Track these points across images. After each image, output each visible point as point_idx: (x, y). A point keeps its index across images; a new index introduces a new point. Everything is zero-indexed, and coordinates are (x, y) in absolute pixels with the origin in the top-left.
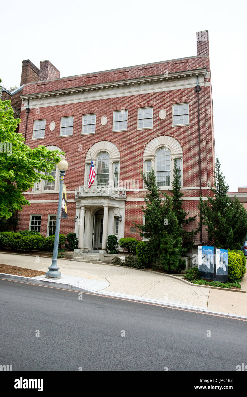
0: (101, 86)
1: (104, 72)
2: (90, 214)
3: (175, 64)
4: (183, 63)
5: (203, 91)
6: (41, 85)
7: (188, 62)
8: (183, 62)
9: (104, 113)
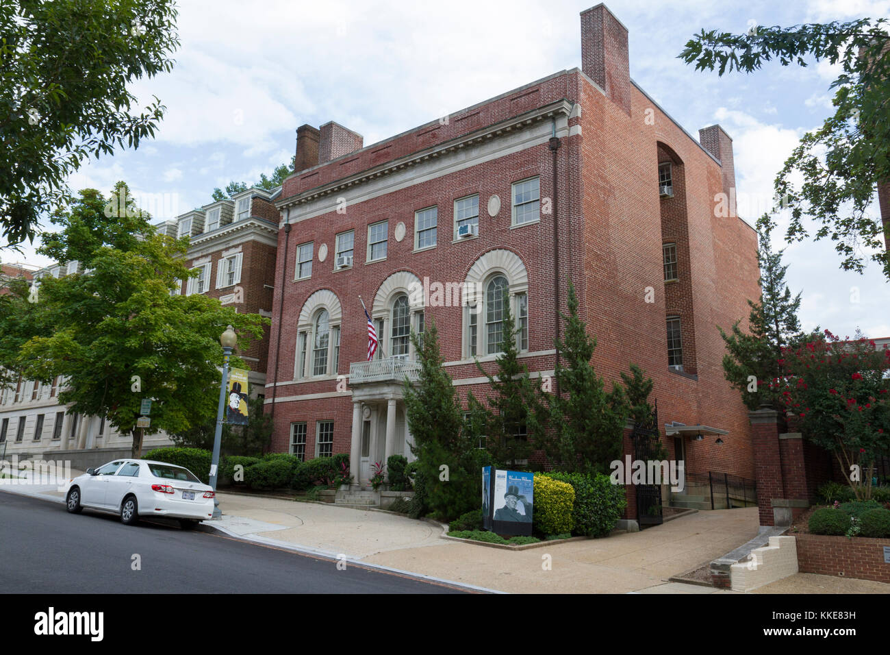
0: (393, 165)
1: (401, 136)
2: (377, 416)
3: (515, 99)
4: (530, 93)
5: (564, 147)
6: (307, 177)
7: (538, 90)
8: (531, 91)
9: (401, 217)
